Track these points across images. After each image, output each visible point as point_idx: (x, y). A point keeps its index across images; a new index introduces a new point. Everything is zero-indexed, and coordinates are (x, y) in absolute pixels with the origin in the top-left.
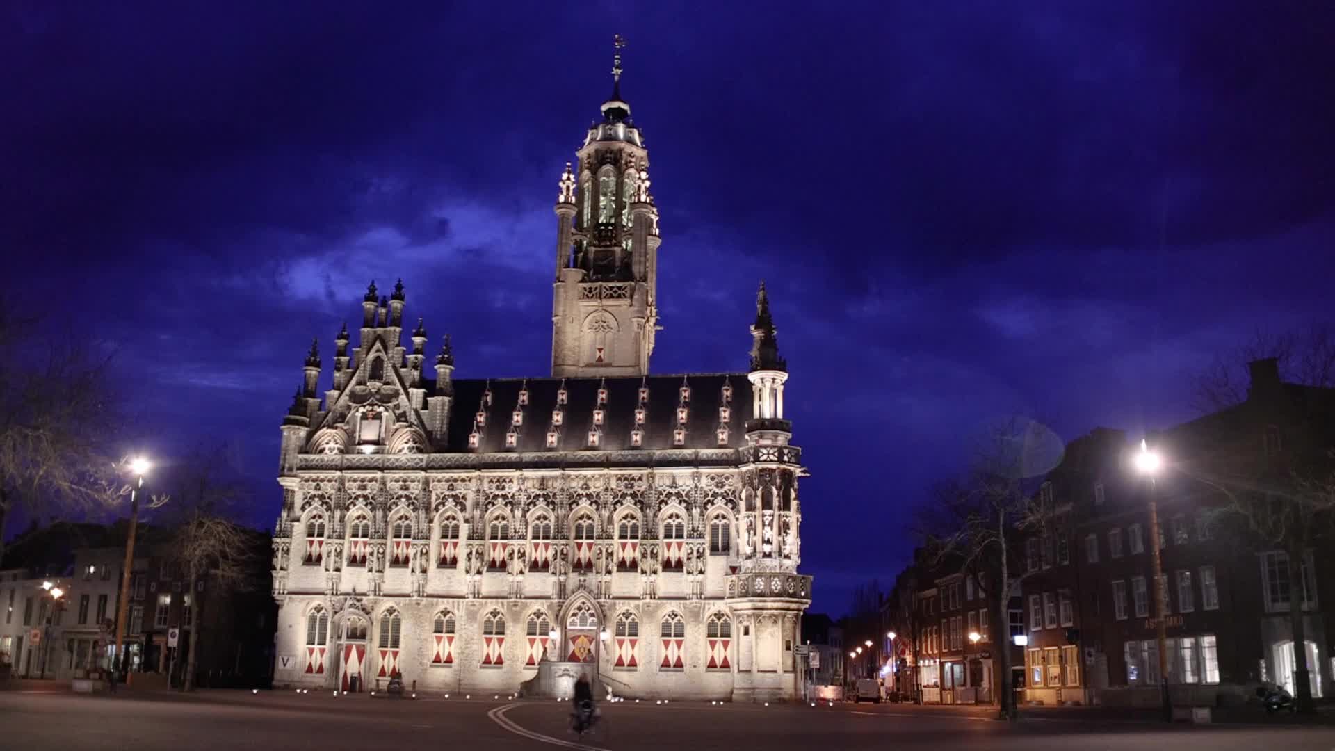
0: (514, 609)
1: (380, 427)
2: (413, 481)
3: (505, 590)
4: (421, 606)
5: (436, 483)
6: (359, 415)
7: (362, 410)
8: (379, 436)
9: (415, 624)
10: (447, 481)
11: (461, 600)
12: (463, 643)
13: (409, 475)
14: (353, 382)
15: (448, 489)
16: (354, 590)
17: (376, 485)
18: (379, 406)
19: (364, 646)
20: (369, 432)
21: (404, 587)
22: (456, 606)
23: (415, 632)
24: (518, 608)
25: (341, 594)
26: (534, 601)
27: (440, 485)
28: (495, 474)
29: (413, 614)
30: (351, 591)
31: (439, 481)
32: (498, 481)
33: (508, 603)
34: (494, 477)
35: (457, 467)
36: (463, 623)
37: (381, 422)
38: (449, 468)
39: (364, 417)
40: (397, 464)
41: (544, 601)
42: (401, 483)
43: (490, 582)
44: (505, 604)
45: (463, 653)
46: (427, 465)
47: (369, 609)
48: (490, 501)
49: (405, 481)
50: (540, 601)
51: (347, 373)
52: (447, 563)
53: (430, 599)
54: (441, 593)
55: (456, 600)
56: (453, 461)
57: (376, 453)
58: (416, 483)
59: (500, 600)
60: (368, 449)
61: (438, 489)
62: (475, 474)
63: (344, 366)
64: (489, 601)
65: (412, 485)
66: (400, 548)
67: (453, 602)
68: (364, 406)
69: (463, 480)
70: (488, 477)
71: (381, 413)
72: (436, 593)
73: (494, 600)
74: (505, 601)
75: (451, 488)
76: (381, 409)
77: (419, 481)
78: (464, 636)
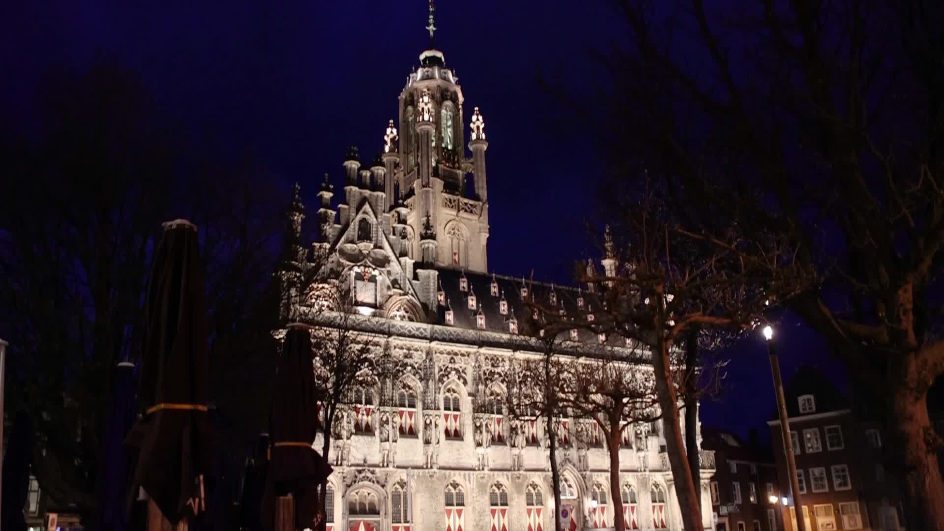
0: (517, 480)
1: (376, 290)
2: (416, 350)
3: (509, 463)
4: (434, 479)
5: (438, 355)
6: (353, 274)
7: (356, 269)
8: (376, 300)
9: (431, 497)
10: (449, 353)
11: (471, 472)
12: (477, 515)
13: (413, 343)
14: (343, 239)
15: (451, 362)
16: (365, 461)
17: (380, 351)
18: (374, 269)
19: (378, 522)
20: (365, 293)
21: (415, 458)
22: (467, 479)
23: (431, 506)
24: (520, 481)
25: (351, 466)
26: (533, 473)
27: (441, 356)
28: (490, 352)
29: (427, 486)
30: (362, 462)
31: (441, 353)
32: (492, 359)
33: (512, 475)
34: (490, 355)
35: (459, 341)
36: (474, 495)
37: (376, 285)
38: (451, 341)
39: (360, 277)
40: (402, 331)
41: (540, 473)
42: (405, 351)
43: (496, 455)
44: (510, 477)
45: (477, 525)
46: (431, 337)
47: (382, 482)
48: (490, 377)
49: (409, 349)
50: (537, 473)
51: (336, 228)
52: (455, 435)
53: (443, 471)
54: (453, 465)
55: (467, 472)
56: (455, 334)
57: (374, 315)
58: (420, 352)
59: (505, 473)
60: (366, 311)
61: (441, 361)
62: (473, 349)
63: (332, 220)
64: (496, 473)
65: (415, 354)
66: (404, 418)
67: (465, 475)
68: (359, 266)
69: (463, 355)
70: (484, 354)
71: (375, 276)
72: (447, 465)
73: (500, 473)
74: (509, 473)
75: (452, 360)
76: (376, 273)
77: (421, 351)
78: (477, 508)
